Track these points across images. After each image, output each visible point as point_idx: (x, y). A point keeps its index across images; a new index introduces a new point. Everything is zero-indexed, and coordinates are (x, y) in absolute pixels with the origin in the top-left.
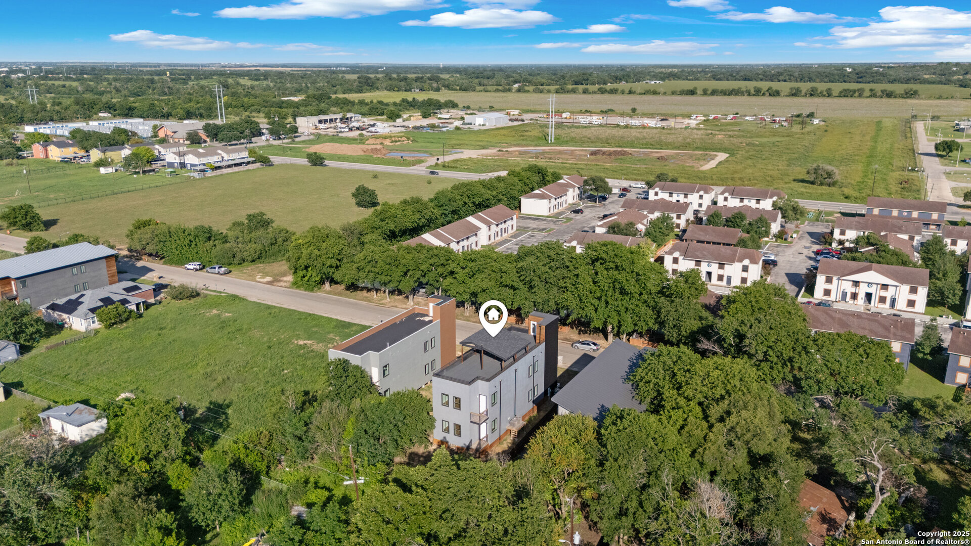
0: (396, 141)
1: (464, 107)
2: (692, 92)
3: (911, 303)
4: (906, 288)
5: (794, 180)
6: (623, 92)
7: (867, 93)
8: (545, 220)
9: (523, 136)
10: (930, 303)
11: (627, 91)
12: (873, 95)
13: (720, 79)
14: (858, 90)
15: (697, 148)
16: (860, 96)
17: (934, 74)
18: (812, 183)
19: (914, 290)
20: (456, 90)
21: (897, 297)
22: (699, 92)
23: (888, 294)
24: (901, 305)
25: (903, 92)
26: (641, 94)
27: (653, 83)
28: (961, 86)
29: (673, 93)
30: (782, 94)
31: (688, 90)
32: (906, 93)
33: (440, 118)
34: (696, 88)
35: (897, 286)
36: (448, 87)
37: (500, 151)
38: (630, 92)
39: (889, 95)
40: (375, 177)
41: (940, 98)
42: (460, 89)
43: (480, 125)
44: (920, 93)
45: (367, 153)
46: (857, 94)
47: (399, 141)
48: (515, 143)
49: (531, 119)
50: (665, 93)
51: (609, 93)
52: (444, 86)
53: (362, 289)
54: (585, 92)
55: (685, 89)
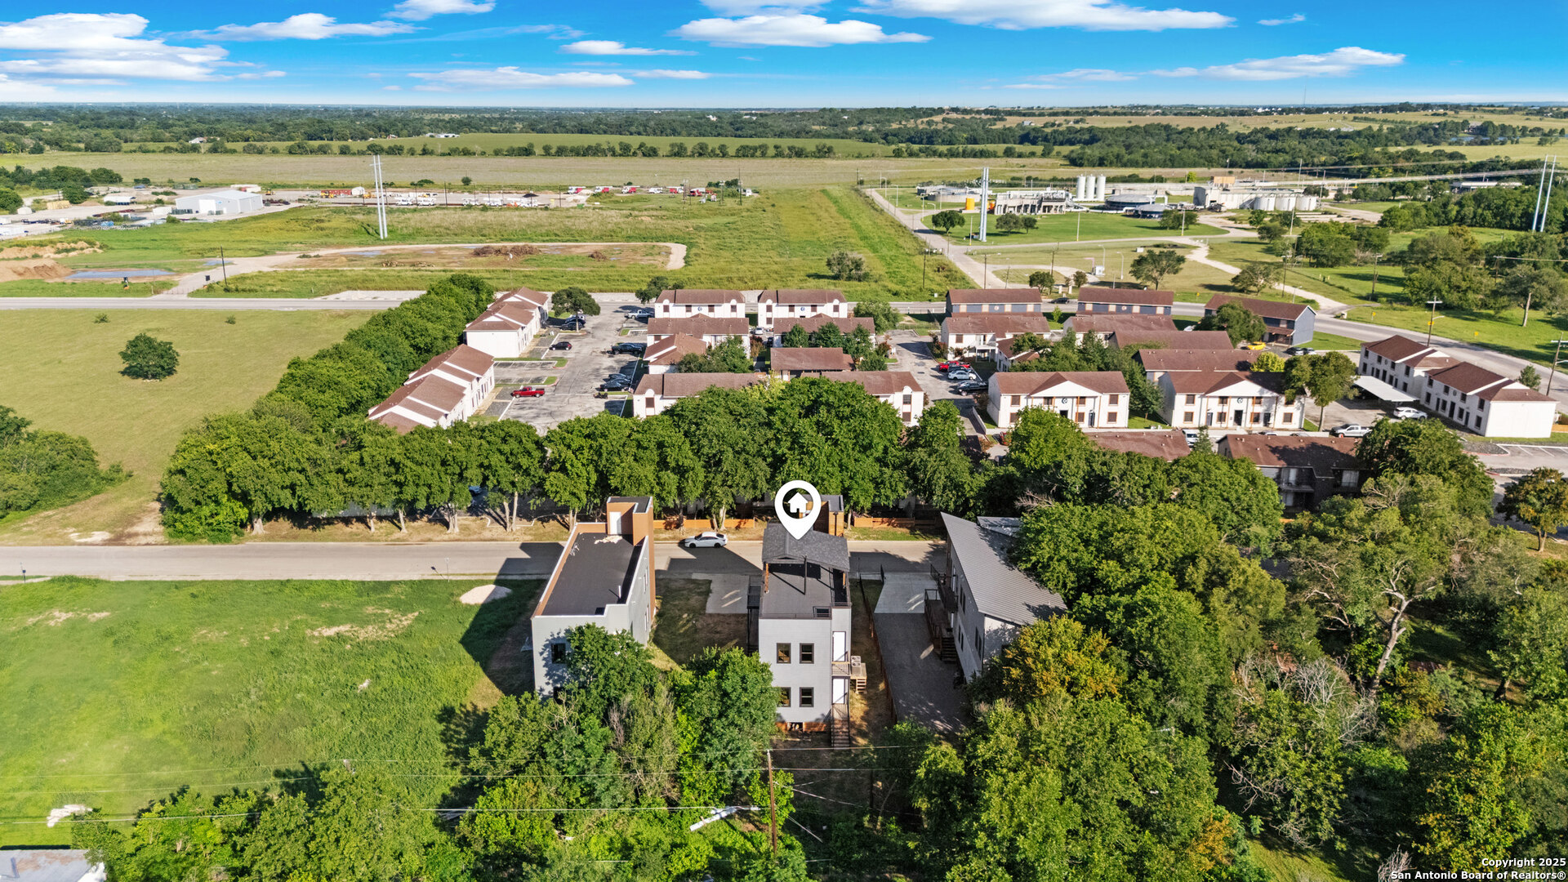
0: (67, 251)
1: (137, 181)
2: (527, 152)
3: (1112, 417)
4: (1106, 397)
5: (809, 276)
6: (412, 152)
7: (771, 151)
8: (521, 365)
9: (322, 229)
10: (1133, 413)
11: (419, 150)
12: (779, 154)
13: (542, 131)
14: (760, 147)
15: (629, 238)
16: (763, 155)
17: (824, 124)
18: (836, 277)
19: (1114, 400)
20: (79, 150)
21: (1096, 411)
22: (538, 150)
23: (1086, 409)
24: (1102, 421)
25: (814, 149)
26: (443, 155)
27: (442, 136)
28: (865, 140)
29: (497, 153)
30: (660, 153)
31: (520, 149)
32: (819, 151)
33: (109, 204)
34: (531, 145)
35: (1095, 397)
36: (57, 144)
37: (304, 256)
38: (425, 152)
39: (799, 153)
40: (103, 320)
41: (859, 156)
42: (87, 149)
43: (211, 213)
44: (835, 150)
45: (28, 277)
46: (758, 153)
47: (74, 249)
48: (316, 241)
49: (300, 200)
50: (483, 153)
51: (388, 153)
52: (48, 143)
53: (330, 521)
54: (344, 151)
55: (516, 146)
